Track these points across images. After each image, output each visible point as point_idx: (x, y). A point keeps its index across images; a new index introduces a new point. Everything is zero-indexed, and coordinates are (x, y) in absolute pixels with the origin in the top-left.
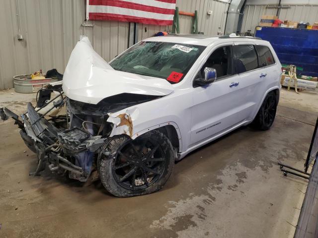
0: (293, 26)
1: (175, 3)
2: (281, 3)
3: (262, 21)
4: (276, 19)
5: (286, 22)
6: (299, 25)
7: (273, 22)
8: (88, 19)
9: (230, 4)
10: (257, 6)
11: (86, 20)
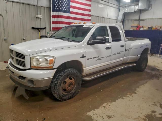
0: (146, 28)
1: (90, 21)
2: (140, 18)
3: (132, 27)
4: (138, 25)
5: (142, 27)
6: (149, 28)
7: (137, 27)
8: (52, 30)
9: (117, 20)
10: (130, 20)
11: (51, 30)
